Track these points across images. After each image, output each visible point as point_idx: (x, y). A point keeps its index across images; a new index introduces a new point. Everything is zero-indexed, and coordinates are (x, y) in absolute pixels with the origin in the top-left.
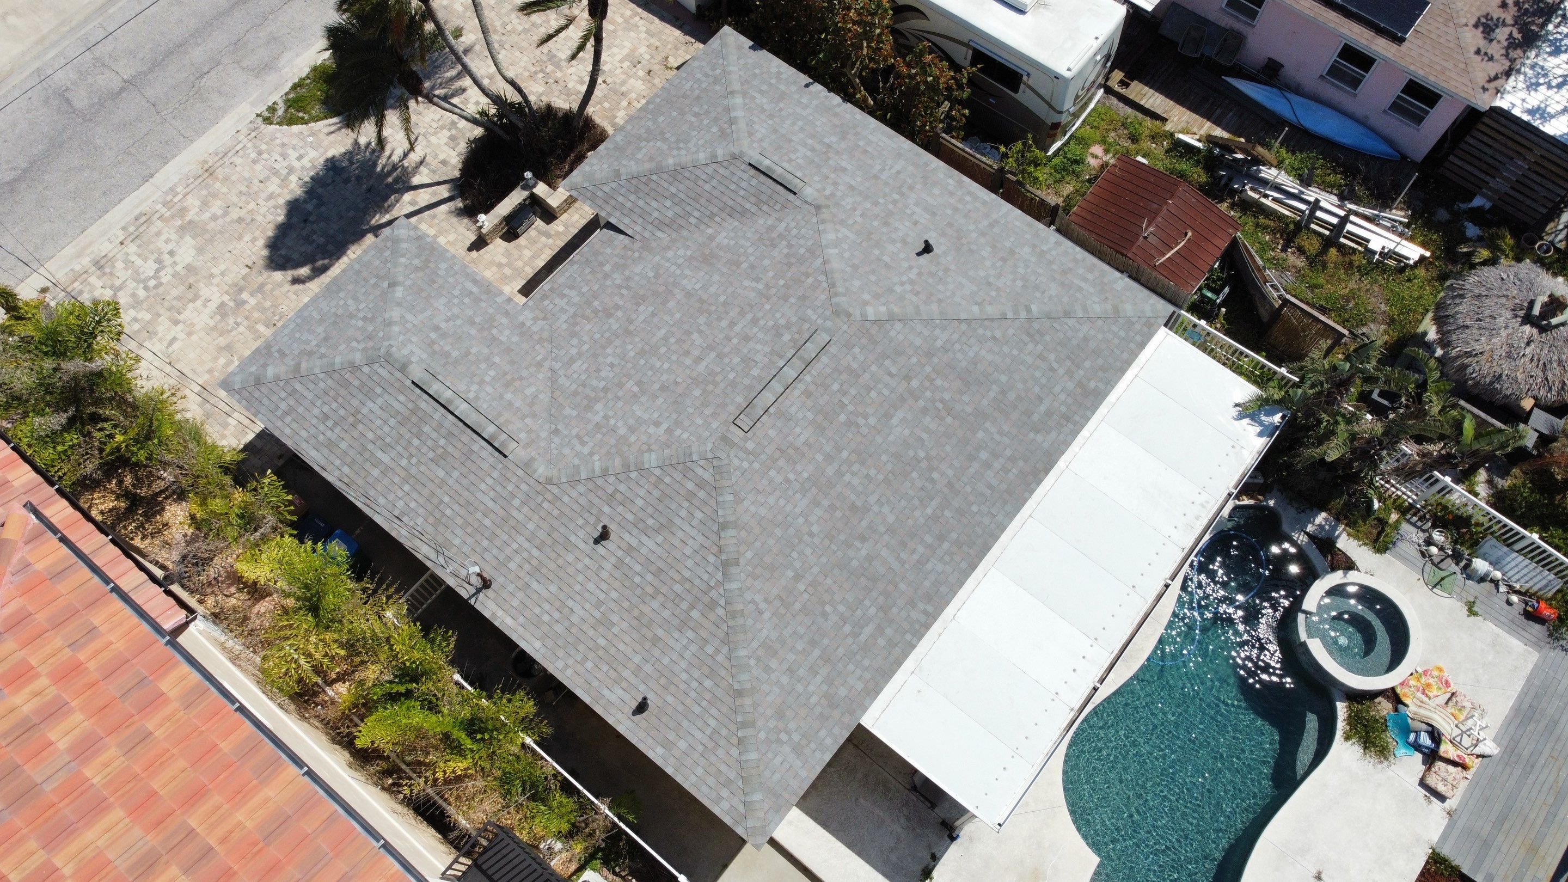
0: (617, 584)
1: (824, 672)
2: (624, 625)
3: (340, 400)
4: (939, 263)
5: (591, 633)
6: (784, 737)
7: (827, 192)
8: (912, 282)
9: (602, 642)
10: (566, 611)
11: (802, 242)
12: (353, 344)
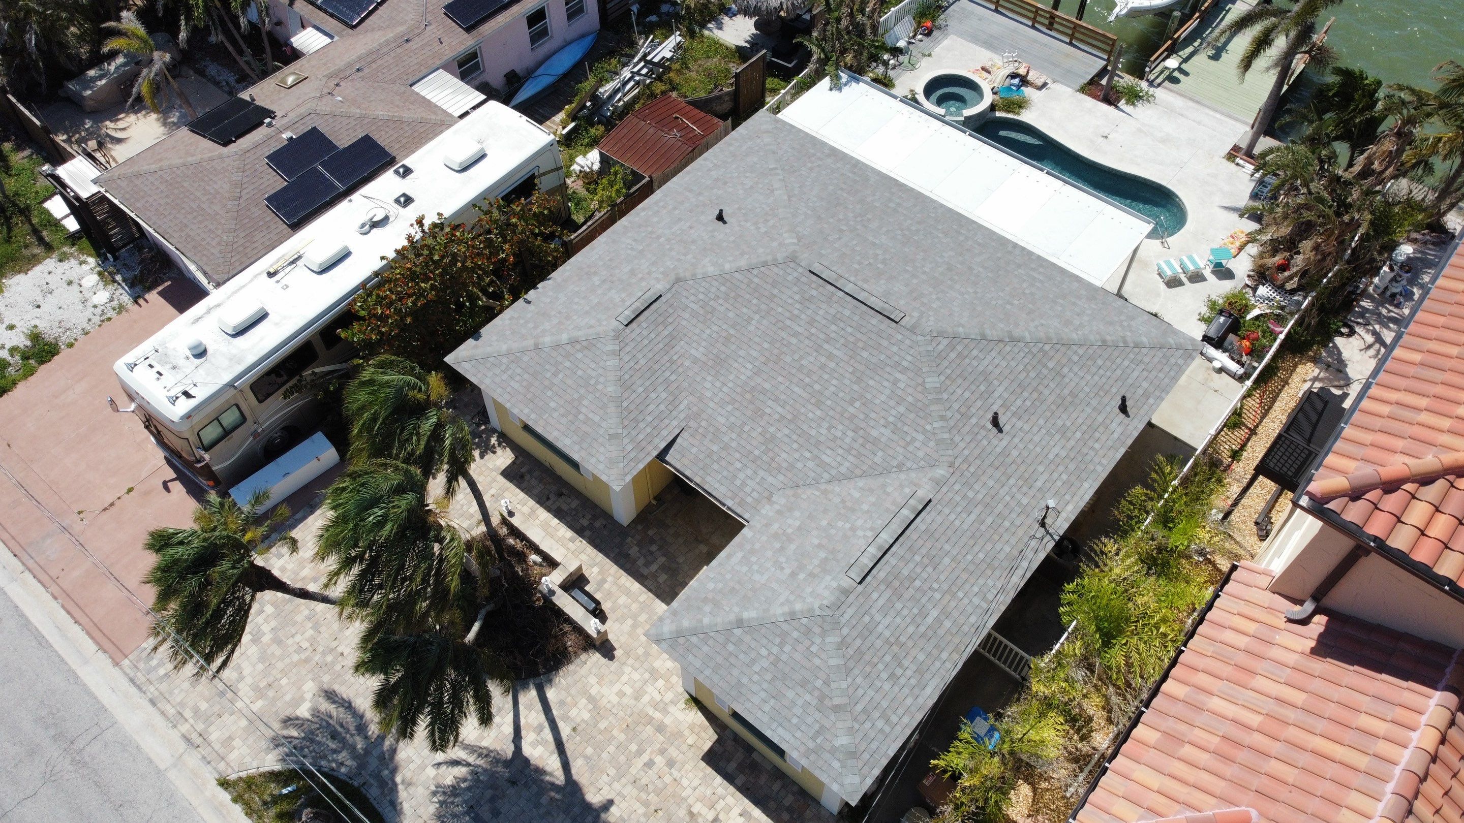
0: (1034, 418)
2: (1064, 416)
3: (875, 660)
5: (1072, 443)
8: (755, 224)
9: (1078, 435)
10: (1058, 460)
11: (713, 290)
12: (814, 649)
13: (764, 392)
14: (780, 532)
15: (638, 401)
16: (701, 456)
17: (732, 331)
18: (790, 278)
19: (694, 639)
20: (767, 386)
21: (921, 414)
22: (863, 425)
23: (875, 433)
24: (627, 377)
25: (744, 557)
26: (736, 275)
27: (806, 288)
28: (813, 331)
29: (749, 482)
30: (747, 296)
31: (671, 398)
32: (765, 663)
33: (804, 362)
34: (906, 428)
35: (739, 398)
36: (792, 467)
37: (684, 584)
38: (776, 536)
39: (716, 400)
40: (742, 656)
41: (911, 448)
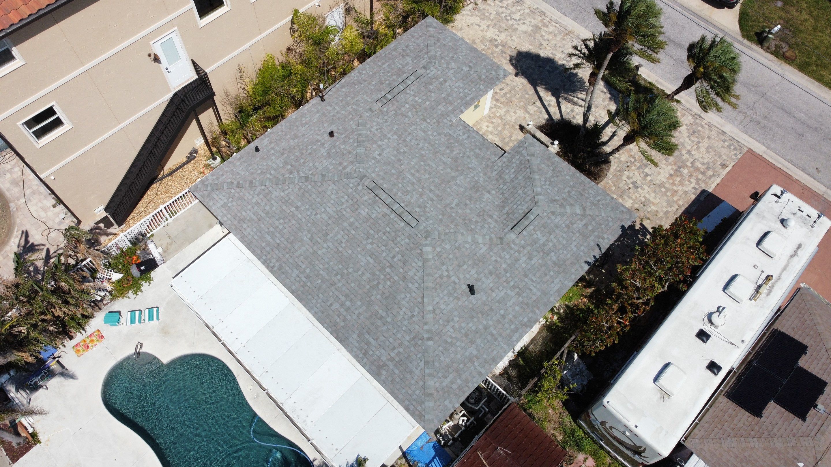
0: (310, 141)
1: (254, 218)
2: (292, 144)
3: (414, 50)
4: (463, 296)
5: (293, 133)
6: (231, 200)
7: (512, 246)
8: (449, 277)
11: (479, 228)
18: (431, 222)
21: (370, 138)
22: (401, 141)
23: (396, 137)
24: (528, 183)
25: (467, 97)
27: (422, 213)
29: (461, 134)
30: (458, 218)
31: (502, 176)
33: (428, 176)
34: (380, 135)
35: (465, 169)
39: (477, 171)
41: (379, 127)
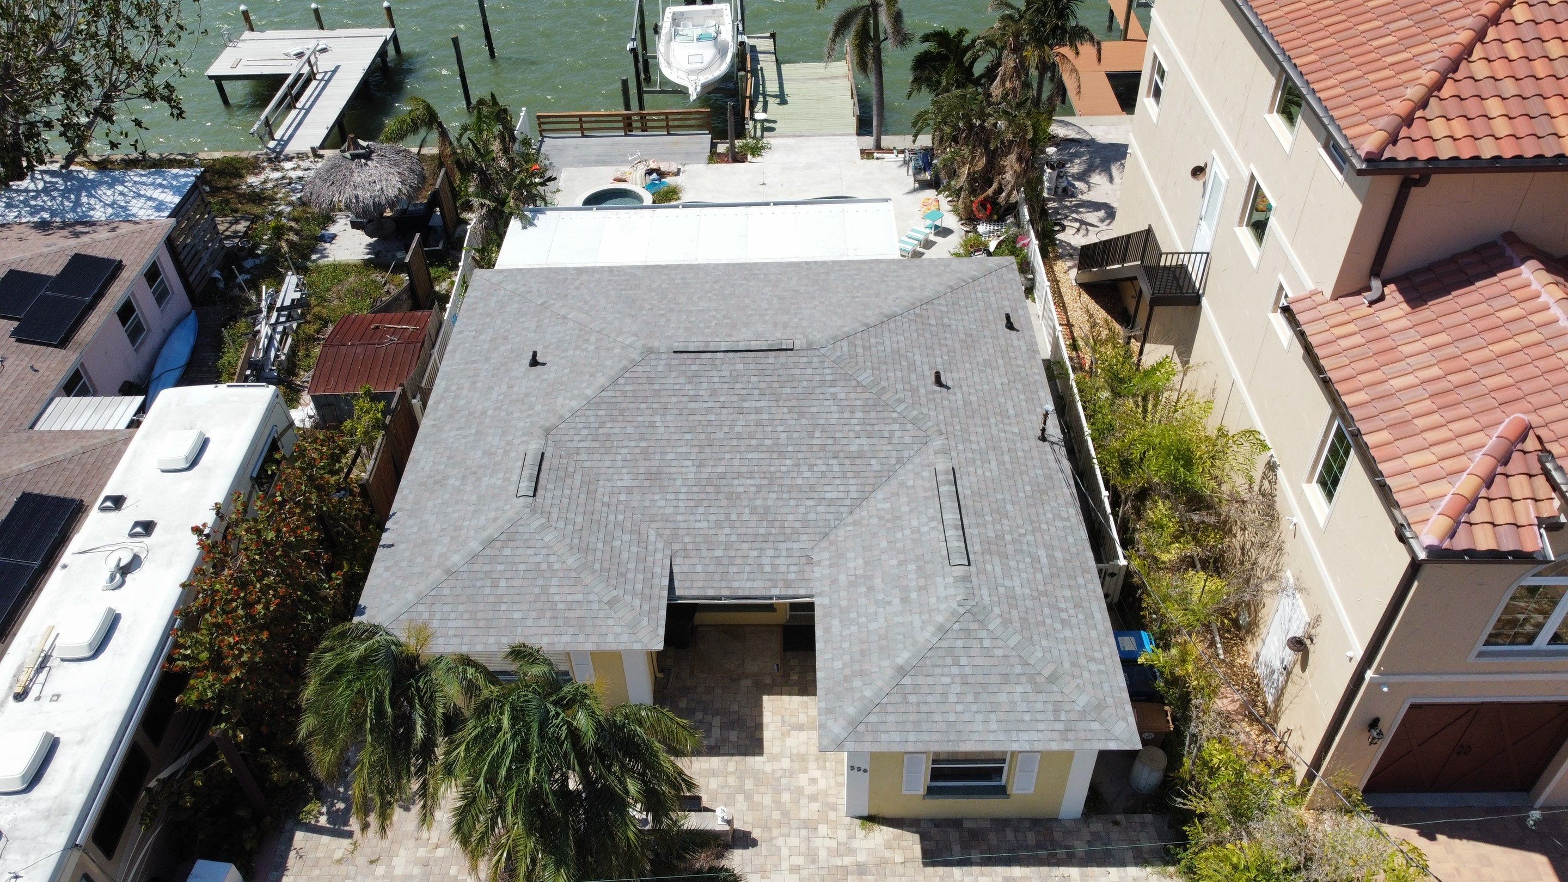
0: (960, 367)
3: (1040, 618)
5: (1002, 369)
9: (1000, 361)
10: (1006, 387)
11: (592, 419)
12: (987, 643)
13: (722, 476)
14: (853, 578)
15: (607, 556)
16: (711, 569)
17: (643, 444)
18: (660, 368)
19: (873, 718)
20: (720, 469)
21: (879, 409)
22: (838, 448)
23: (854, 448)
24: (577, 541)
25: (841, 621)
26: (603, 394)
27: (683, 368)
28: (722, 399)
29: (777, 561)
30: (632, 406)
31: (635, 537)
32: (957, 689)
33: (737, 429)
34: (877, 428)
35: (703, 496)
36: (806, 523)
37: (759, 727)
38: (852, 585)
39: (681, 510)
40: (930, 699)
41: (895, 441)
